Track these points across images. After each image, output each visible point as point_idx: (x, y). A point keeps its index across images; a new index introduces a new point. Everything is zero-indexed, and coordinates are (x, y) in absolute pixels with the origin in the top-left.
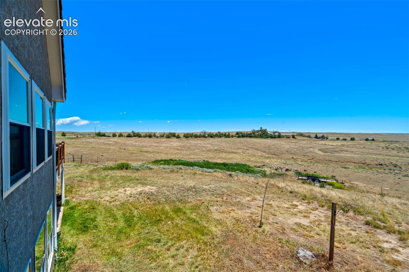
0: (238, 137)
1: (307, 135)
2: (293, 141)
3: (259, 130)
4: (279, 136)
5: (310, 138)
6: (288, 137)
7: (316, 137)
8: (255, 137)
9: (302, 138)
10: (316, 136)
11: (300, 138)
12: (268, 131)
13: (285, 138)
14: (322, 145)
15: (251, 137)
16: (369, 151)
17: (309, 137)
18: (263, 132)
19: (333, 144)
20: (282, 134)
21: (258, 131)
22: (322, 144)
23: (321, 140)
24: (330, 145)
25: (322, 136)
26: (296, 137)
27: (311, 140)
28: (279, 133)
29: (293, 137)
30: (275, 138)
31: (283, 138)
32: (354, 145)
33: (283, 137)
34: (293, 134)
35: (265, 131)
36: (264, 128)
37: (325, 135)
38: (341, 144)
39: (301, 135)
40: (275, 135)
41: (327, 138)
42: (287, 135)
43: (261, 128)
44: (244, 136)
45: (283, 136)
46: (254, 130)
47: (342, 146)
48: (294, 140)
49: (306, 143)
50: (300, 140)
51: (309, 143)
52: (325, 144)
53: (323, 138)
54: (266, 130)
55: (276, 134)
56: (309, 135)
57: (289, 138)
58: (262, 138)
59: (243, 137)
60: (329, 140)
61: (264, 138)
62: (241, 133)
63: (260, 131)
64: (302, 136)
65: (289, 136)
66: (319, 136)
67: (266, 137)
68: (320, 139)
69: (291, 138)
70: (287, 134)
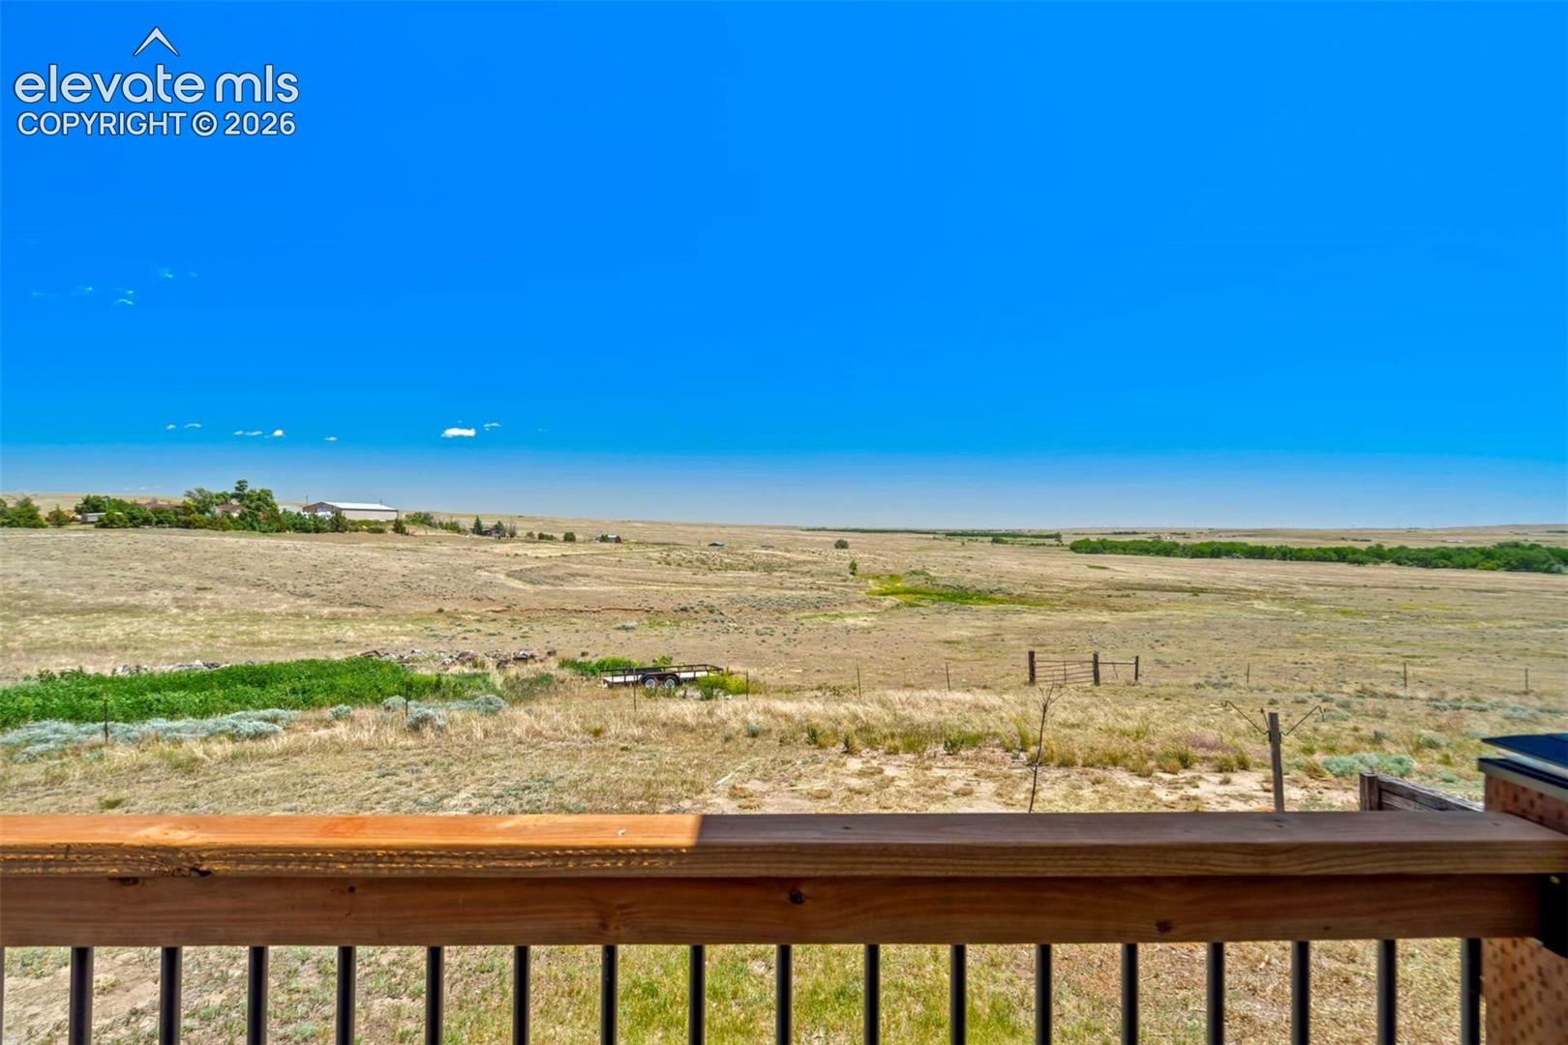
0: (103, 525)
1: (446, 520)
2: (400, 545)
3: (231, 491)
4: (339, 525)
5: (459, 532)
6: (376, 529)
7: (478, 529)
8: (215, 525)
9: (431, 533)
10: (478, 524)
11: (423, 533)
12: (276, 501)
13: (363, 530)
14: (507, 559)
15: (187, 525)
16: (635, 572)
17: (454, 527)
18: (253, 505)
19: (539, 555)
20: (349, 516)
21: (224, 499)
22: (508, 555)
23: (494, 541)
24: (530, 558)
25: (496, 526)
26: (404, 529)
27: (465, 541)
28: (338, 512)
29: (398, 528)
30: (318, 530)
31: (357, 531)
32: (593, 555)
33: (355, 527)
34: (393, 516)
35: (264, 499)
36: (254, 486)
37: (506, 525)
38: (559, 554)
39: (424, 520)
40: (315, 517)
41: (512, 535)
42: (370, 519)
43: (241, 485)
44: (147, 521)
45: (354, 523)
46: (200, 491)
47: (565, 559)
48: (400, 542)
49: (453, 552)
50: (425, 540)
51: (462, 551)
52: (517, 555)
53: (498, 529)
54: (268, 493)
55: (320, 514)
56: (454, 520)
57: (381, 531)
58: (254, 529)
59: (136, 526)
60: (522, 541)
61: (264, 532)
62: (120, 505)
63: (233, 496)
64: (430, 525)
65: (377, 522)
66: (487, 523)
67: (276, 525)
68: (490, 535)
69: (390, 532)
70: (372, 517)
